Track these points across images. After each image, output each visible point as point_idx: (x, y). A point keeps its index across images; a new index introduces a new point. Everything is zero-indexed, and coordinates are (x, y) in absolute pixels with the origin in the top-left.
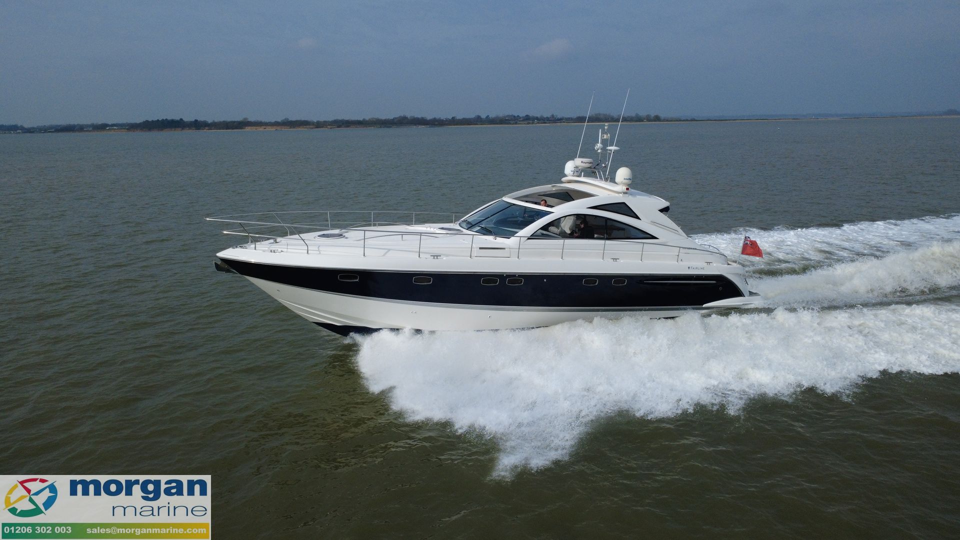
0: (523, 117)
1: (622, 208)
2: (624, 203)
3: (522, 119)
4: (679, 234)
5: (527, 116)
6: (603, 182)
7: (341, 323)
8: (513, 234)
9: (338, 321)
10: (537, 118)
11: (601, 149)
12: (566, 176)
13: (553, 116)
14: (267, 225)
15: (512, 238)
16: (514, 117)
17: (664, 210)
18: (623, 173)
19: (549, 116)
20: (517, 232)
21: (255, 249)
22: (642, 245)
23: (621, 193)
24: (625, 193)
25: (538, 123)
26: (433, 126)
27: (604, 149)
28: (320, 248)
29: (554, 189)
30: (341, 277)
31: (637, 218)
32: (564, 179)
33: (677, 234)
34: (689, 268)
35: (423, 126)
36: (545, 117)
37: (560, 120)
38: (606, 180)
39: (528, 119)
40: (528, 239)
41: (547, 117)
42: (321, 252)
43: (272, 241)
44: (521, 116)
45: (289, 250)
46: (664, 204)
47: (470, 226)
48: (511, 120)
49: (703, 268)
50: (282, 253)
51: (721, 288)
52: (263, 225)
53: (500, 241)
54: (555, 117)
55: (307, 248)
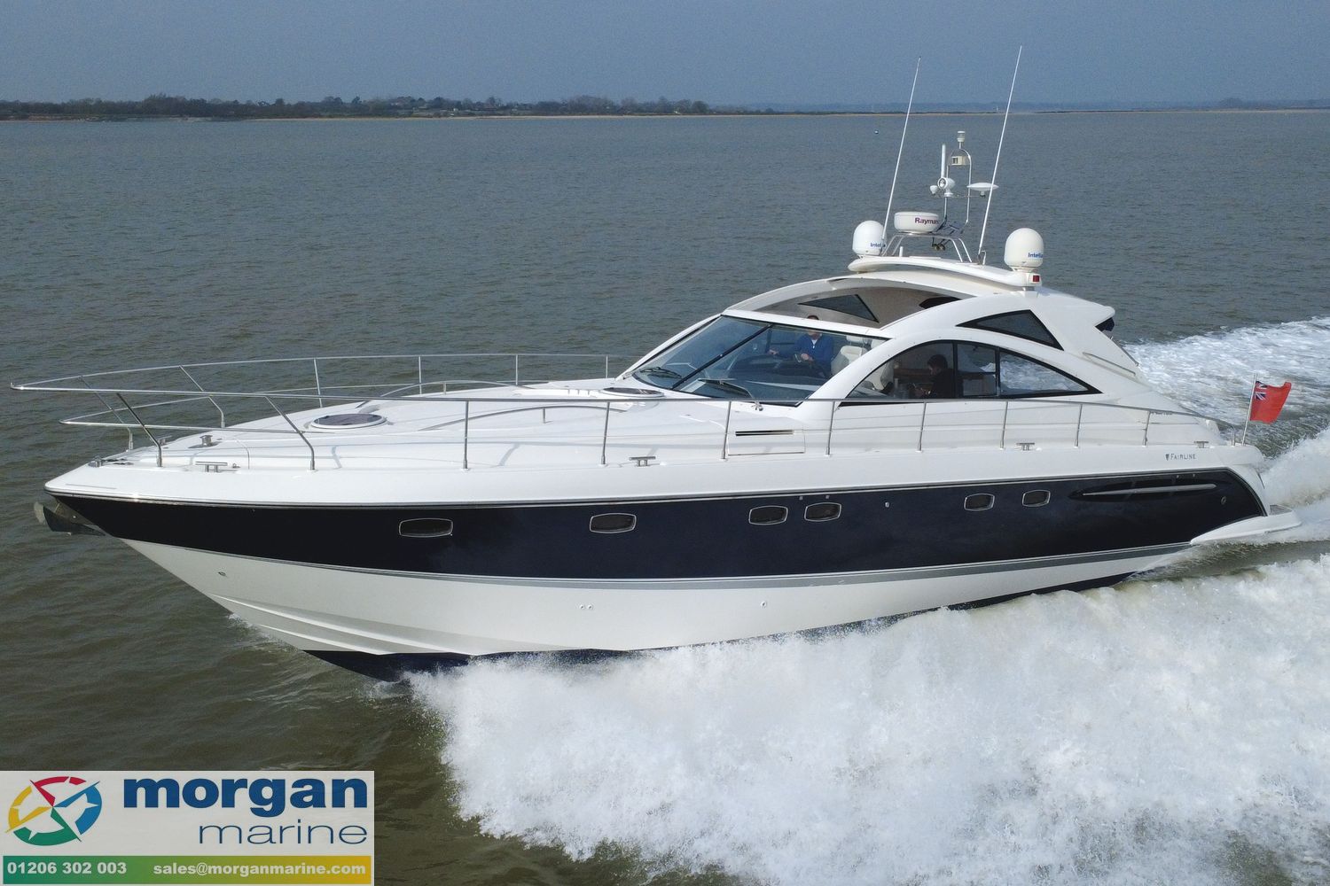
0: (430, 102)
1: (1025, 324)
2: (1029, 312)
3: (425, 107)
4: (1137, 381)
5: (439, 99)
6: (972, 265)
7: (383, 648)
8: (805, 395)
9: (377, 644)
10: (458, 105)
11: (952, 190)
12: (855, 256)
13: (492, 100)
14: (186, 397)
15: (805, 405)
16: (414, 101)
17: (1106, 326)
18: (1022, 244)
19: (483, 101)
20: (812, 392)
21: (160, 464)
22: (1077, 408)
23: (1020, 288)
24: (1030, 288)
25: (458, 115)
26: (222, 119)
27: (960, 188)
28: (338, 453)
29: (834, 289)
30: (406, 528)
31: (1056, 345)
32: (854, 265)
33: (1133, 379)
34: (1167, 456)
35: (198, 119)
36: (475, 102)
37: (507, 109)
38: (977, 259)
39: (439, 107)
40: (843, 404)
41: (479, 104)
42: (343, 462)
43: (196, 439)
44: (426, 100)
45: (255, 462)
46: (1106, 312)
47: (673, 379)
48: (405, 107)
49: (1192, 456)
50: (239, 472)
51: (1224, 500)
52: (176, 397)
53: (774, 414)
54: (497, 101)
55: (310, 455)
